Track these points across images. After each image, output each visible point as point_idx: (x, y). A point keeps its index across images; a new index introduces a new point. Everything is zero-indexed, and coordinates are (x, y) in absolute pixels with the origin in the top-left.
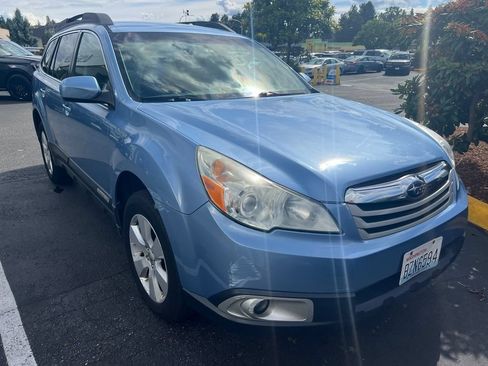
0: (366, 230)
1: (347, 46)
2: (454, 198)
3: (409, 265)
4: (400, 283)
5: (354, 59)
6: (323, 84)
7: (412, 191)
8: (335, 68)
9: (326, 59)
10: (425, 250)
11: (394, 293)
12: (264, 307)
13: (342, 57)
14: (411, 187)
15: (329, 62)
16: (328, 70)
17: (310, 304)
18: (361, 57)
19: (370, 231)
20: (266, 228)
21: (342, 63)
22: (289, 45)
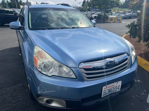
0: (87, 78)
1: (126, 10)
2: (130, 67)
3: (105, 90)
4: (102, 97)
5: (128, 14)
6: (116, 22)
7: (108, 65)
8: (120, 17)
9: (118, 14)
10: (114, 85)
11: (101, 100)
12: (51, 101)
13: (124, 13)
14: (107, 63)
15: (119, 15)
16: (118, 18)
17: (64, 102)
18: (130, 13)
19: (88, 78)
20: (49, 75)
21: (124, 15)
22: (105, 9)
